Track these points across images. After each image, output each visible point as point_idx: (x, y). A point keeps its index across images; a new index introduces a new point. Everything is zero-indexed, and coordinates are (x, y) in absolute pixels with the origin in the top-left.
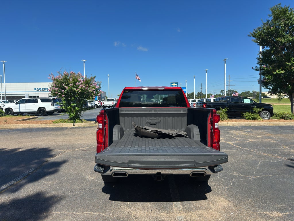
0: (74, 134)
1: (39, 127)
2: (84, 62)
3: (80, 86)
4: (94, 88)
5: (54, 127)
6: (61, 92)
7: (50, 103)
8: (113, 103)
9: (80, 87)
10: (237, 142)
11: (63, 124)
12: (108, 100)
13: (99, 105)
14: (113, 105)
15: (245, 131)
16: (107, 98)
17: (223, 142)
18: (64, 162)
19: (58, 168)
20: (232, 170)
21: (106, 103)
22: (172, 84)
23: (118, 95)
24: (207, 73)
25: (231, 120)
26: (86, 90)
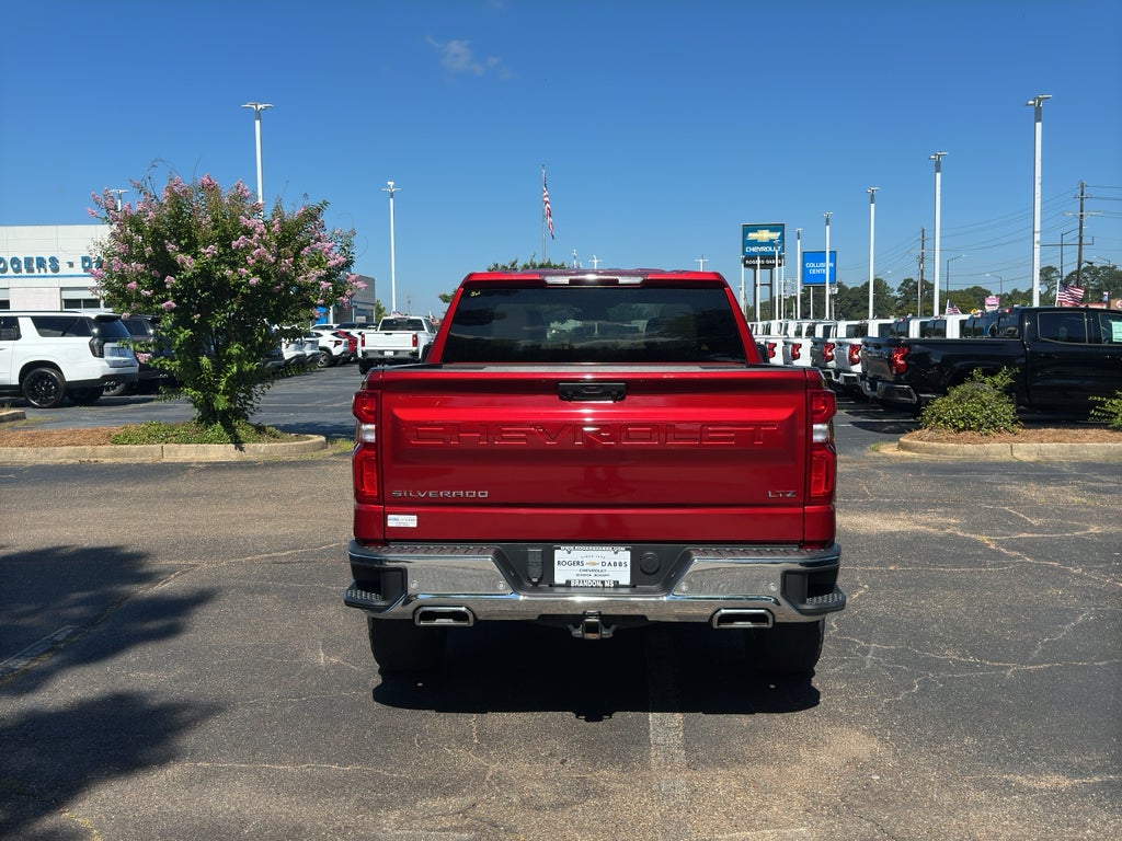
0: (223, 495)
1: (44, 461)
2: (258, 115)
3: (254, 253)
4: (319, 263)
5: (120, 460)
6: (158, 286)
7: (83, 342)
8: (415, 343)
9: (251, 262)
10: (1025, 535)
11: (165, 446)
12: (390, 326)
13: (337, 351)
14: (416, 354)
15: (1093, 490)
16: (380, 311)
17: (950, 534)
18: (201, 598)
19: (180, 620)
20: (942, 640)
21: (376, 341)
22: (752, 236)
23: (445, 298)
24: (938, 175)
25: (1032, 431)
26: (284, 276)
